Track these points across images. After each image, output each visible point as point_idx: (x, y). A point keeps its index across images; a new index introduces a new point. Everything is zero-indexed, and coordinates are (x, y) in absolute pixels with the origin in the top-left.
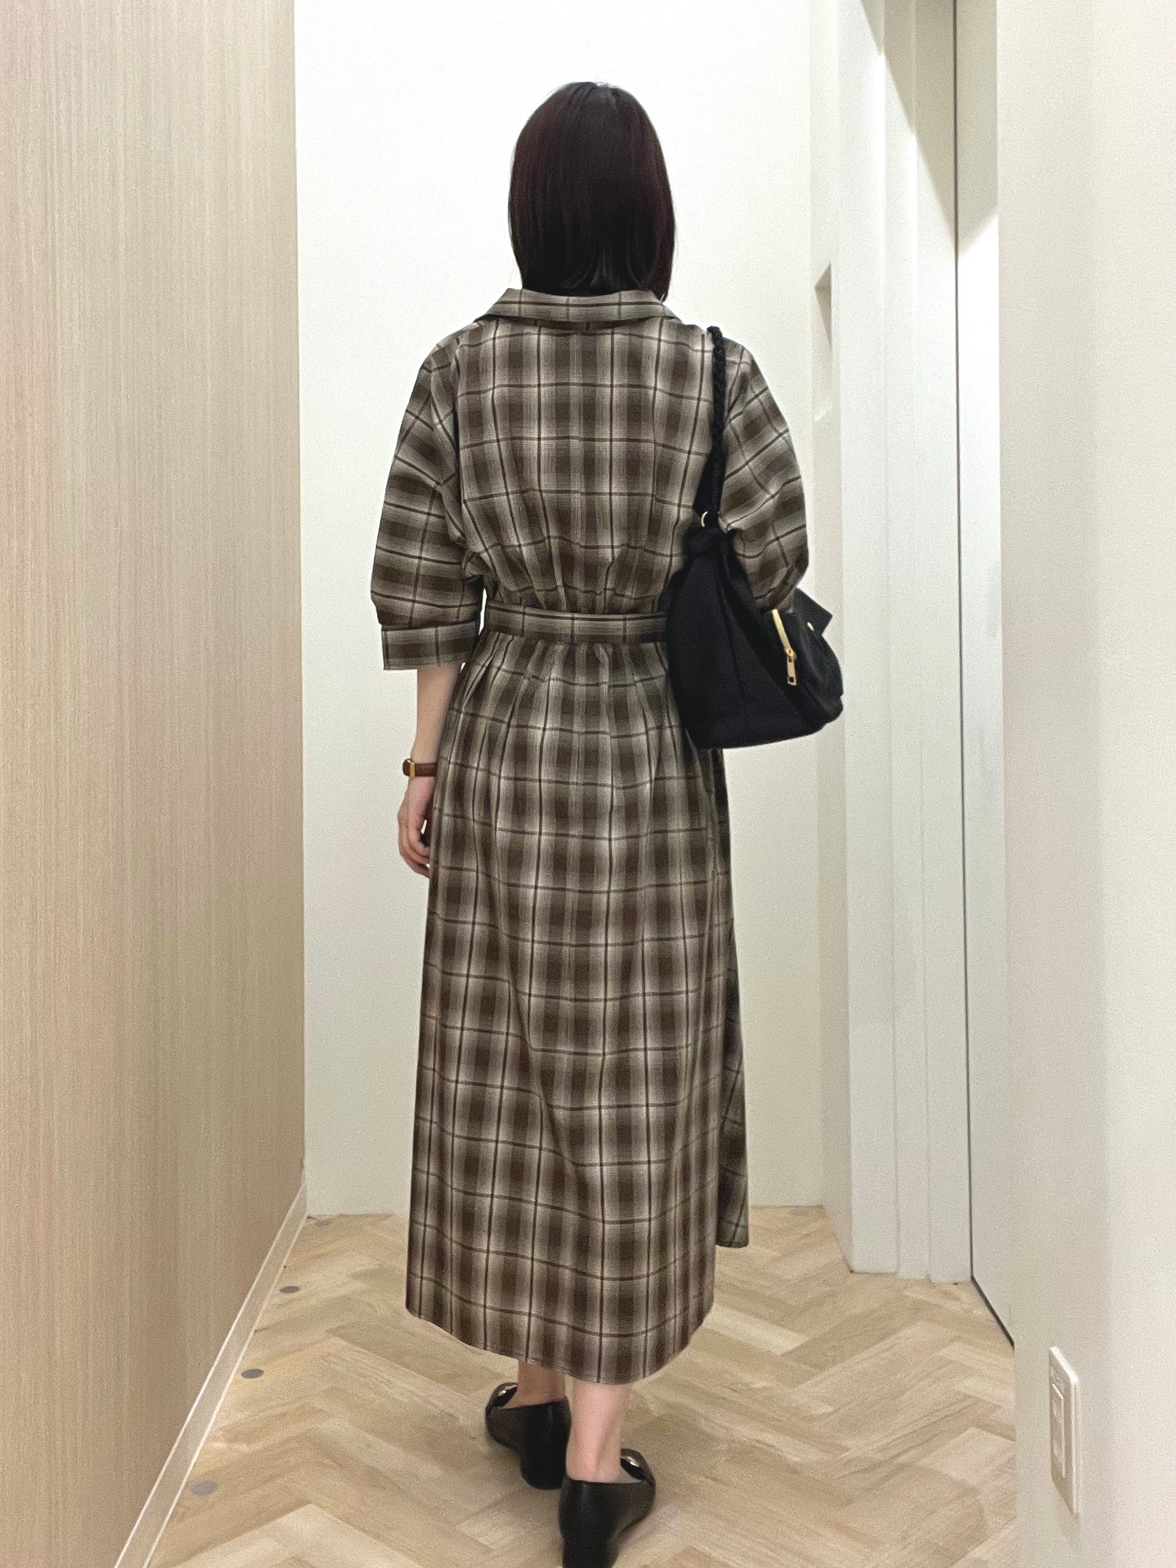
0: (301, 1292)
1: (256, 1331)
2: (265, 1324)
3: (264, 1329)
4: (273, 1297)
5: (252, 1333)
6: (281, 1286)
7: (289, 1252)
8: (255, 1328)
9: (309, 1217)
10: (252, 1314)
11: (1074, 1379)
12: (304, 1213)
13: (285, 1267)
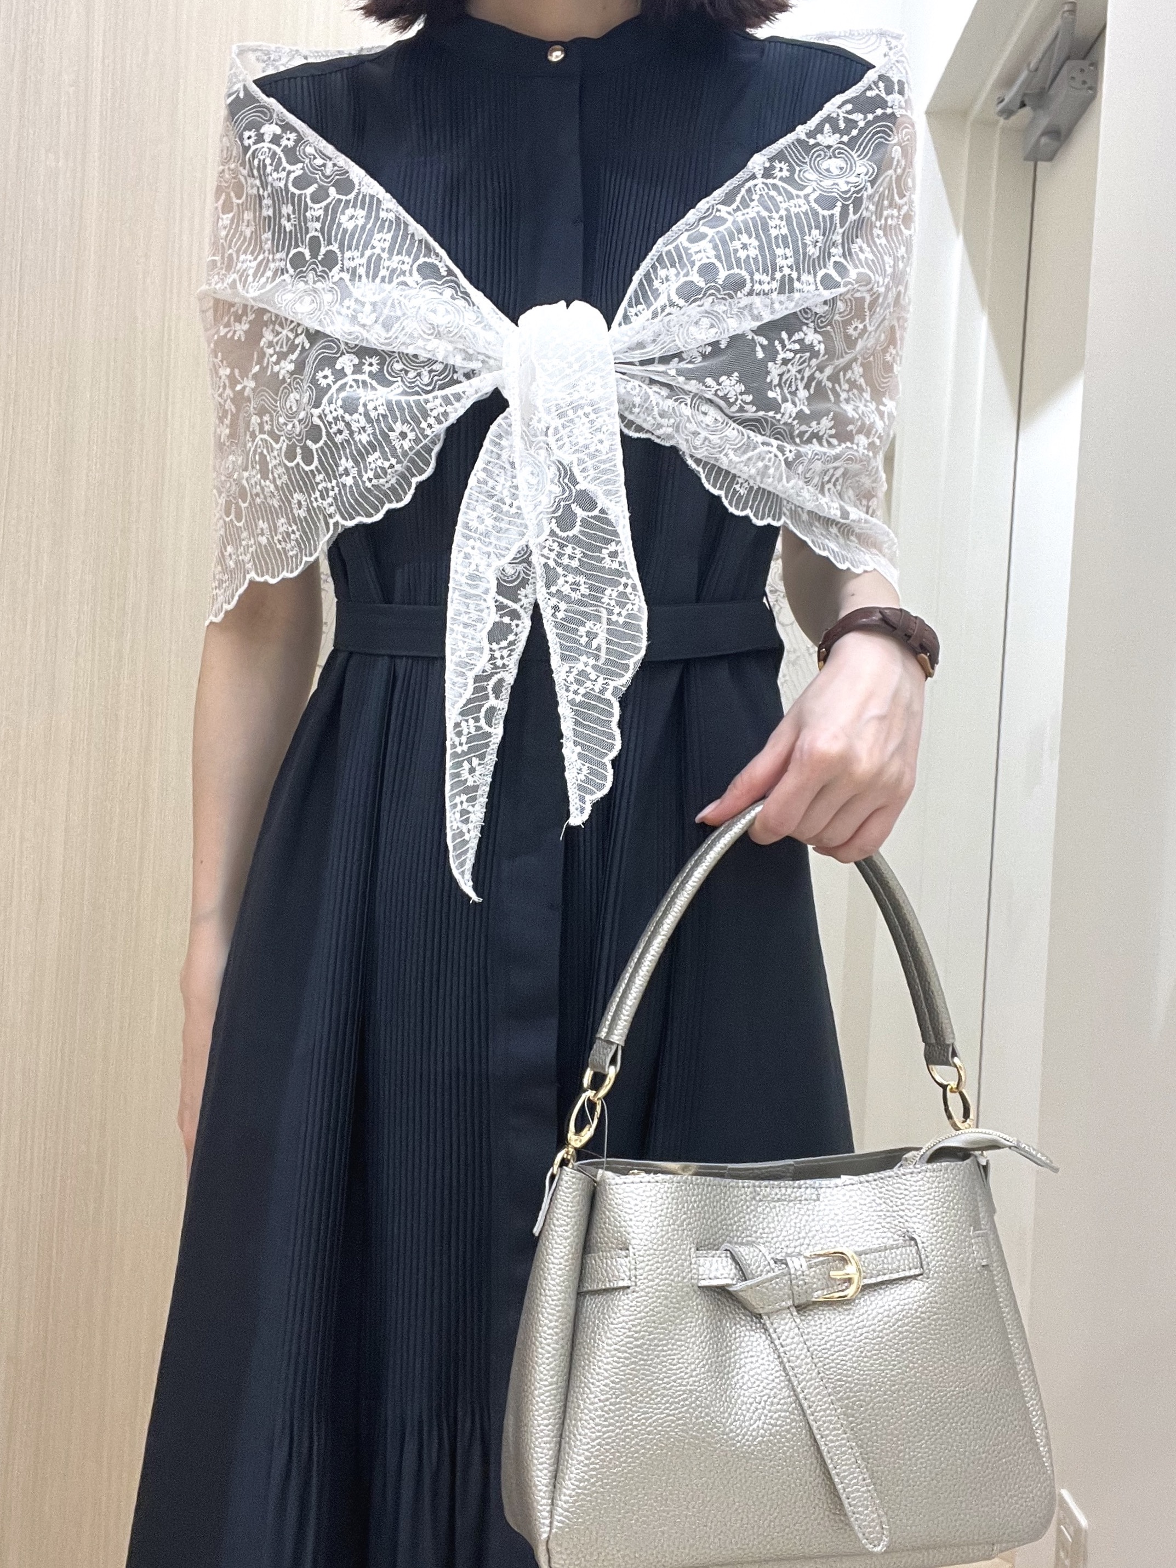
11: (1084, 1522)
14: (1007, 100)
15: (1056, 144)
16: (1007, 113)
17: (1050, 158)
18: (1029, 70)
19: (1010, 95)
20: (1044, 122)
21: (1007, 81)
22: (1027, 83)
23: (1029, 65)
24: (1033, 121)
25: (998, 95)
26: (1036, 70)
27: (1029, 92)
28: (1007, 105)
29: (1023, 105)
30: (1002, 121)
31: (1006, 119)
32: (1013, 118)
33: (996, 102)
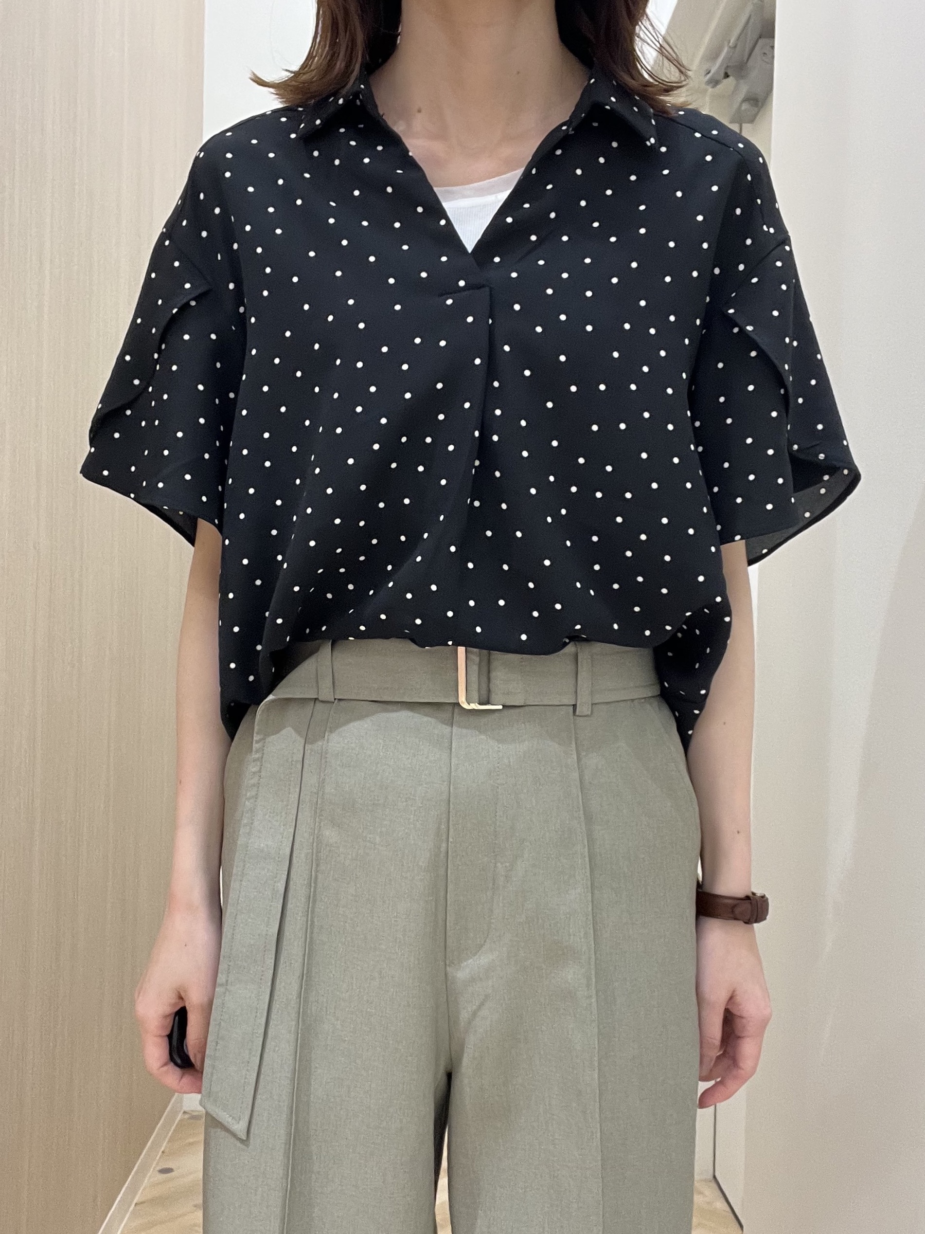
0: (173, 1174)
1: (136, 1204)
2: (143, 1199)
3: (142, 1203)
4: (152, 1176)
5: (133, 1205)
6: (159, 1168)
7: (167, 1140)
8: (135, 1201)
9: (185, 1112)
10: (133, 1190)
12: (181, 1108)
13: (163, 1152)
14: (712, 72)
15: (756, 109)
16: (714, 82)
17: (752, 121)
18: (730, 47)
19: (716, 67)
20: (744, 90)
21: (712, 56)
22: (728, 58)
23: (729, 42)
24: (736, 88)
25: (706, 67)
26: (735, 47)
27: (729, 64)
28: (714, 74)
29: (727, 76)
30: (710, 90)
31: (713, 87)
32: (718, 87)
33: (704, 74)
